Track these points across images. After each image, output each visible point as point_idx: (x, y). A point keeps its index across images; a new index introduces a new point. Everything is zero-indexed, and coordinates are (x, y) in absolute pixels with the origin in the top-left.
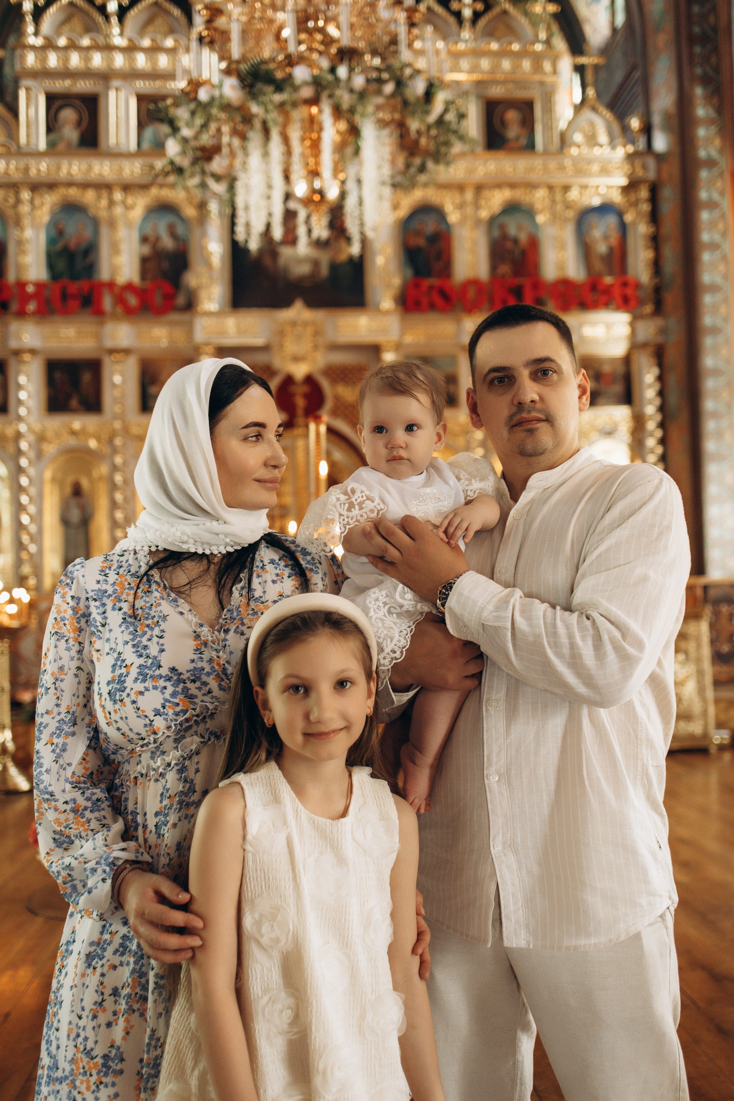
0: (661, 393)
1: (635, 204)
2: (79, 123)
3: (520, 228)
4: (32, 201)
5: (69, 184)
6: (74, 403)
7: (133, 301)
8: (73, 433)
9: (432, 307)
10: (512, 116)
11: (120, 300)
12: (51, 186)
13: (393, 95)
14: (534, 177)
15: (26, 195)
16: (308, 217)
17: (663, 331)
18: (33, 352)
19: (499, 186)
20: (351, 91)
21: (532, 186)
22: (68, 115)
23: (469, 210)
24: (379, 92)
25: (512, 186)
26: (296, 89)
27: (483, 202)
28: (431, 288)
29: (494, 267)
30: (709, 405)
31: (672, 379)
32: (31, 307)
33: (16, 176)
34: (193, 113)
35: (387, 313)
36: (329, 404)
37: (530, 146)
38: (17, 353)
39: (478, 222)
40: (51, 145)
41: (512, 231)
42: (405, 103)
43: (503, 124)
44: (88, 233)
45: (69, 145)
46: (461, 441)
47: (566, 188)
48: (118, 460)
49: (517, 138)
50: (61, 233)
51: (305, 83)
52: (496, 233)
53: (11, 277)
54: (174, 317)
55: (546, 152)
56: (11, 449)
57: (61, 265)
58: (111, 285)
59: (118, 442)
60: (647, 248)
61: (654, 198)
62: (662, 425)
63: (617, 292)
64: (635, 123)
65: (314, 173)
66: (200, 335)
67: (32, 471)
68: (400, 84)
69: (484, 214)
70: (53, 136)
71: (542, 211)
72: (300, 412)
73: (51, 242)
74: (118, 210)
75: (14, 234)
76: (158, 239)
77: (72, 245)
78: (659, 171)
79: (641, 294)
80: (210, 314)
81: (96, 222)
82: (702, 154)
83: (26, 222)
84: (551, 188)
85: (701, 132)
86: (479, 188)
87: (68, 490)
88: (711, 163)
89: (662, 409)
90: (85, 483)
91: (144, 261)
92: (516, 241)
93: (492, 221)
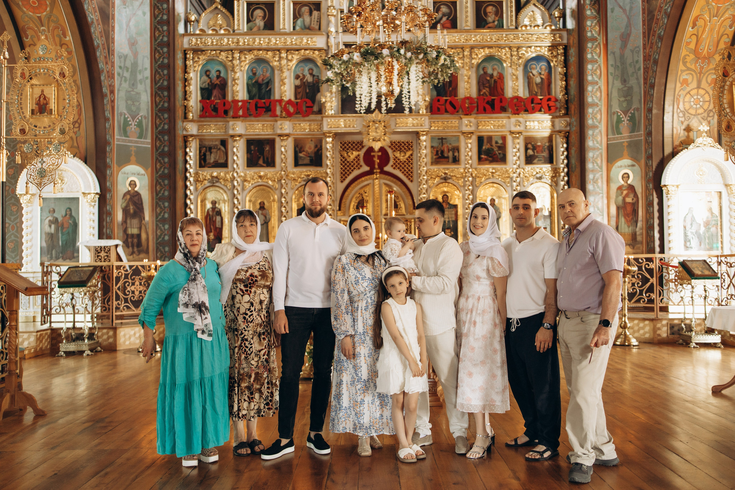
0: (567, 157)
1: (555, 57)
2: (264, 18)
3: (494, 70)
4: (240, 59)
5: (259, 50)
6: (261, 162)
7: (291, 110)
8: (260, 177)
9: (446, 111)
10: (490, 9)
11: (285, 109)
12: (250, 50)
13: (423, 58)
14: (502, 42)
15: (237, 55)
16: (386, 99)
17: (569, 124)
18: (240, 136)
19: (483, 47)
20: (406, 58)
21: (501, 47)
22: (259, 13)
23: (467, 60)
24: (417, 58)
25: (490, 47)
26: (383, 58)
27: (474, 56)
28: (446, 100)
29: (479, 90)
30: (589, 166)
31: (573, 151)
32: (241, 113)
33: (233, 46)
34: (340, 65)
35: (423, 115)
36: (391, 162)
37: (500, 26)
38: (232, 136)
39: (471, 66)
40: (250, 29)
41: (490, 71)
42: (428, 61)
43: (486, 14)
44: (268, 74)
45: (259, 29)
46: (461, 182)
47: (518, 48)
48: (283, 191)
49: (494, 22)
50: (255, 74)
51: (388, 56)
52: (482, 72)
53: (230, 98)
54: (312, 117)
55: (509, 29)
56: (229, 185)
57: (254, 90)
58: (280, 101)
59: (283, 181)
60: (561, 80)
61: (566, 54)
62: (568, 174)
63: (545, 104)
64: (557, 14)
65: (390, 84)
66: (325, 128)
67: (239, 197)
68: (426, 54)
69: (475, 62)
70: (250, 24)
71: (505, 61)
72: (376, 166)
73: (249, 78)
74: (284, 62)
75: (231, 75)
76: (304, 76)
77: (260, 80)
78: (568, 39)
79: (558, 105)
80: (332, 116)
81: (273, 69)
82: (589, 34)
83: (237, 69)
84: (510, 48)
85: (589, 23)
86: (472, 48)
87: (258, 207)
88: (594, 39)
89: (568, 165)
90: (267, 204)
91: (297, 87)
92: (492, 76)
93: (479, 65)
